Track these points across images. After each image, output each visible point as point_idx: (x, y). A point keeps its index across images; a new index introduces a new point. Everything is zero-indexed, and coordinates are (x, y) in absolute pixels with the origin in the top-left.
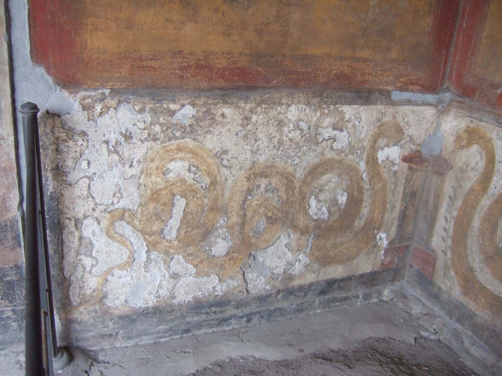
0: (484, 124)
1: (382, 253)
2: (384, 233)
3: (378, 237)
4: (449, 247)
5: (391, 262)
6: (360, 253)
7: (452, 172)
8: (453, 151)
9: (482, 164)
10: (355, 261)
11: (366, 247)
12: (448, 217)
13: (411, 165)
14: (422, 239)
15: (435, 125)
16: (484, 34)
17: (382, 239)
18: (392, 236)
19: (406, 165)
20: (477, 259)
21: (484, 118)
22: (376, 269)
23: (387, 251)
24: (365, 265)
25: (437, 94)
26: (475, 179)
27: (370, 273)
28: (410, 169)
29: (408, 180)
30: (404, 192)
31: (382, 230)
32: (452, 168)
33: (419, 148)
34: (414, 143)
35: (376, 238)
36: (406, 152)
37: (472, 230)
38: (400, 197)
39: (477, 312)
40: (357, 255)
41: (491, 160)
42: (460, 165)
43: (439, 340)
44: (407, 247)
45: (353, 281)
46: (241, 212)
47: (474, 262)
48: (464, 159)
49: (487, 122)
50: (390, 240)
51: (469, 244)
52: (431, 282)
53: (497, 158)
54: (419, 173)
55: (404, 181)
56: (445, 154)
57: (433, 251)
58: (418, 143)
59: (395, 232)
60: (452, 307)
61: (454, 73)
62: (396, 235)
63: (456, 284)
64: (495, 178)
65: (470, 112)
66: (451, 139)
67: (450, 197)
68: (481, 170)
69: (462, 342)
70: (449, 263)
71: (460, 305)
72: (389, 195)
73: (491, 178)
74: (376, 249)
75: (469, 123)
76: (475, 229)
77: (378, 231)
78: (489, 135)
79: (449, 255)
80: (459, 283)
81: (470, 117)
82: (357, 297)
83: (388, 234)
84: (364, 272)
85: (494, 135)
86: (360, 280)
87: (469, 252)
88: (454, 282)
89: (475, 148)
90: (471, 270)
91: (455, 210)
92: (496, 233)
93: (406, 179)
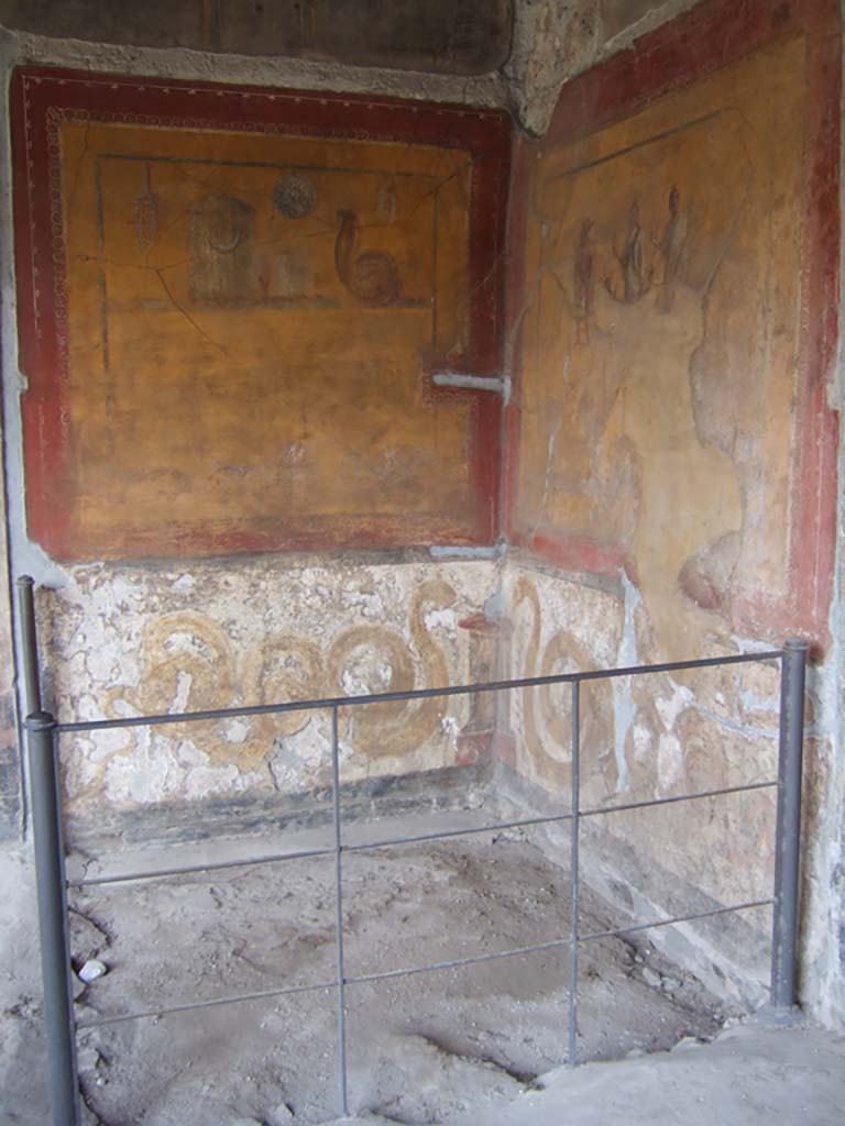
0: (529, 572)
1: (455, 742)
2: (452, 716)
3: (444, 721)
4: (522, 722)
5: (471, 755)
6: (422, 742)
7: (515, 632)
8: (513, 608)
9: (532, 616)
10: (418, 753)
11: (431, 733)
13: (473, 631)
14: (502, 722)
15: (497, 582)
17: (451, 725)
18: (465, 722)
19: (467, 631)
20: (542, 727)
21: (528, 566)
22: (449, 765)
23: (460, 741)
24: (433, 758)
25: (493, 545)
26: (530, 635)
27: (442, 769)
28: (473, 636)
29: (473, 651)
30: (471, 665)
31: (449, 712)
32: (514, 629)
33: (480, 610)
34: (472, 606)
35: (442, 725)
36: (464, 617)
38: (467, 671)
39: (550, 791)
40: (418, 744)
41: (538, 611)
42: (519, 622)
43: (527, 841)
44: (490, 736)
45: (418, 780)
46: (258, 690)
47: (540, 731)
48: (521, 615)
49: (531, 570)
50: (463, 726)
51: (535, 712)
52: (515, 772)
53: (541, 607)
54: (487, 641)
55: (467, 651)
56: (509, 614)
57: (512, 733)
58: (478, 603)
59: (467, 715)
60: (532, 794)
61: (505, 522)
62: (471, 719)
64: (542, 629)
65: (519, 561)
66: (511, 595)
67: (517, 664)
68: (533, 624)
70: (524, 742)
71: (537, 788)
72: (450, 669)
74: (444, 738)
75: (520, 574)
77: (444, 714)
78: (533, 583)
79: (523, 732)
80: (534, 763)
81: (520, 566)
82: (430, 801)
83: (459, 720)
84: (433, 767)
85: (536, 583)
86: (429, 778)
87: (535, 721)
88: (530, 763)
89: (527, 600)
90: (540, 742)
93: (470, 648)
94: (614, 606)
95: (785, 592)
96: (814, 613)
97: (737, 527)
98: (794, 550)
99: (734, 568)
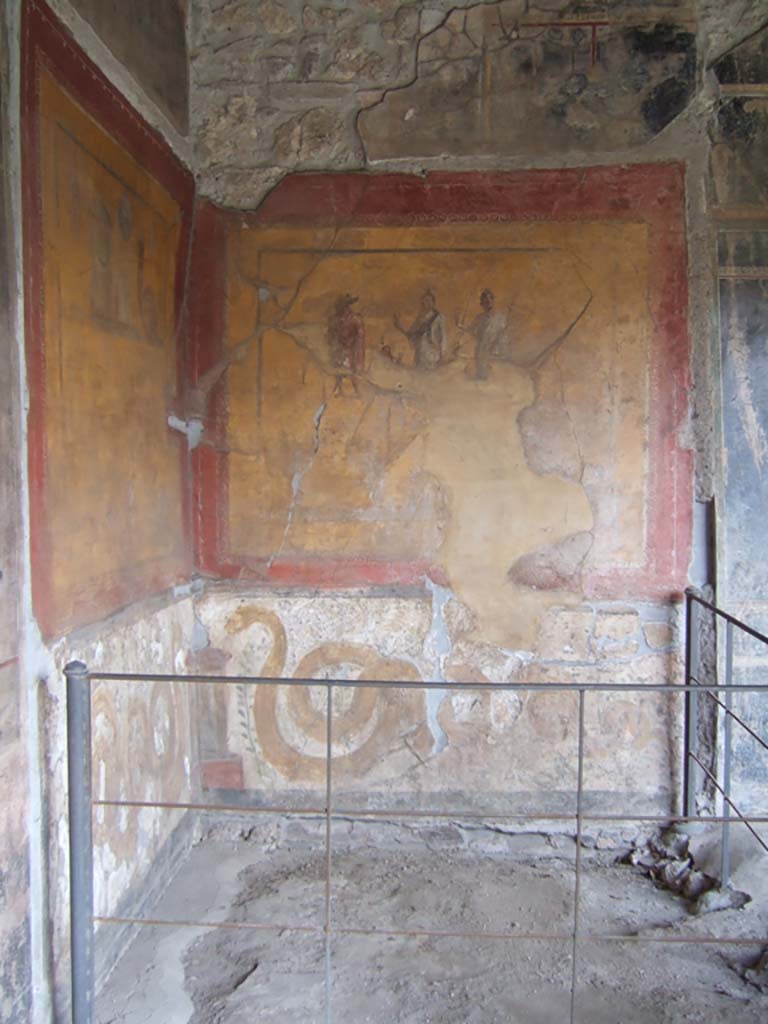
0: (259, 599)
1: (189, 780)
2: (186, 756)
4: (256, 740)
5: (194, 789)
7: (232, 660)
8: (227, 638)
9: (270, 638)
11: (182, 779)
12: (244, 709)
14: (213, 751)
16: (231, 513)
17: (187, 765)
18: (190, 758)
20: (296, 735)
21: (257, 594)
23: (191, 778)
26: (266, 657)
31: (186, 753)
32: (231, 656)
33: (190, 646)
34: (187, 642)
35: (184, 765)
36: (186, 653)
37: (279, 708)
39: (315, 788)
41: (280, 632)
42: (241, 649)
47: (293, 739)
48: (244, 642)
49: (264, 597)
50: (190, 764)
51: (281, 725)
52: (243, 792)
53: (286, 627)
56: (215, 645)
57: (234, 755)
59: (190, 752)
60: (281, 801)
61: (201, 558)
63: (278, 774)
64: (290, 648)
65: (238, 592)
66: (220, 626)
68: (272, 645)
69: (305, 832)
70: (261, 758)
71: (291, 793)
73: (286, 648)
74: (186, 779)
75: (239, 603)
76: (283, 707)
78: (269, 608)
79: (258, 749)
80: (282, 772)
81: (239, 597)
85: (276, 607)
87: (283, 733)
88: (275, 774)
89: (255, 626)
90: (293, 750)
91: (251, 697)
92: (309, 698)
94: (416, 608)
95: (644, 564)
96: (673, 573)
97: (588, 527)
98: (650, 537)
99: (584, 557)
